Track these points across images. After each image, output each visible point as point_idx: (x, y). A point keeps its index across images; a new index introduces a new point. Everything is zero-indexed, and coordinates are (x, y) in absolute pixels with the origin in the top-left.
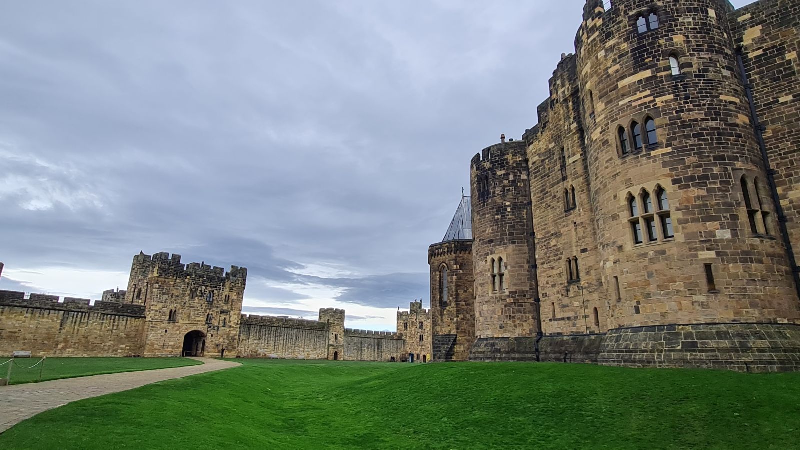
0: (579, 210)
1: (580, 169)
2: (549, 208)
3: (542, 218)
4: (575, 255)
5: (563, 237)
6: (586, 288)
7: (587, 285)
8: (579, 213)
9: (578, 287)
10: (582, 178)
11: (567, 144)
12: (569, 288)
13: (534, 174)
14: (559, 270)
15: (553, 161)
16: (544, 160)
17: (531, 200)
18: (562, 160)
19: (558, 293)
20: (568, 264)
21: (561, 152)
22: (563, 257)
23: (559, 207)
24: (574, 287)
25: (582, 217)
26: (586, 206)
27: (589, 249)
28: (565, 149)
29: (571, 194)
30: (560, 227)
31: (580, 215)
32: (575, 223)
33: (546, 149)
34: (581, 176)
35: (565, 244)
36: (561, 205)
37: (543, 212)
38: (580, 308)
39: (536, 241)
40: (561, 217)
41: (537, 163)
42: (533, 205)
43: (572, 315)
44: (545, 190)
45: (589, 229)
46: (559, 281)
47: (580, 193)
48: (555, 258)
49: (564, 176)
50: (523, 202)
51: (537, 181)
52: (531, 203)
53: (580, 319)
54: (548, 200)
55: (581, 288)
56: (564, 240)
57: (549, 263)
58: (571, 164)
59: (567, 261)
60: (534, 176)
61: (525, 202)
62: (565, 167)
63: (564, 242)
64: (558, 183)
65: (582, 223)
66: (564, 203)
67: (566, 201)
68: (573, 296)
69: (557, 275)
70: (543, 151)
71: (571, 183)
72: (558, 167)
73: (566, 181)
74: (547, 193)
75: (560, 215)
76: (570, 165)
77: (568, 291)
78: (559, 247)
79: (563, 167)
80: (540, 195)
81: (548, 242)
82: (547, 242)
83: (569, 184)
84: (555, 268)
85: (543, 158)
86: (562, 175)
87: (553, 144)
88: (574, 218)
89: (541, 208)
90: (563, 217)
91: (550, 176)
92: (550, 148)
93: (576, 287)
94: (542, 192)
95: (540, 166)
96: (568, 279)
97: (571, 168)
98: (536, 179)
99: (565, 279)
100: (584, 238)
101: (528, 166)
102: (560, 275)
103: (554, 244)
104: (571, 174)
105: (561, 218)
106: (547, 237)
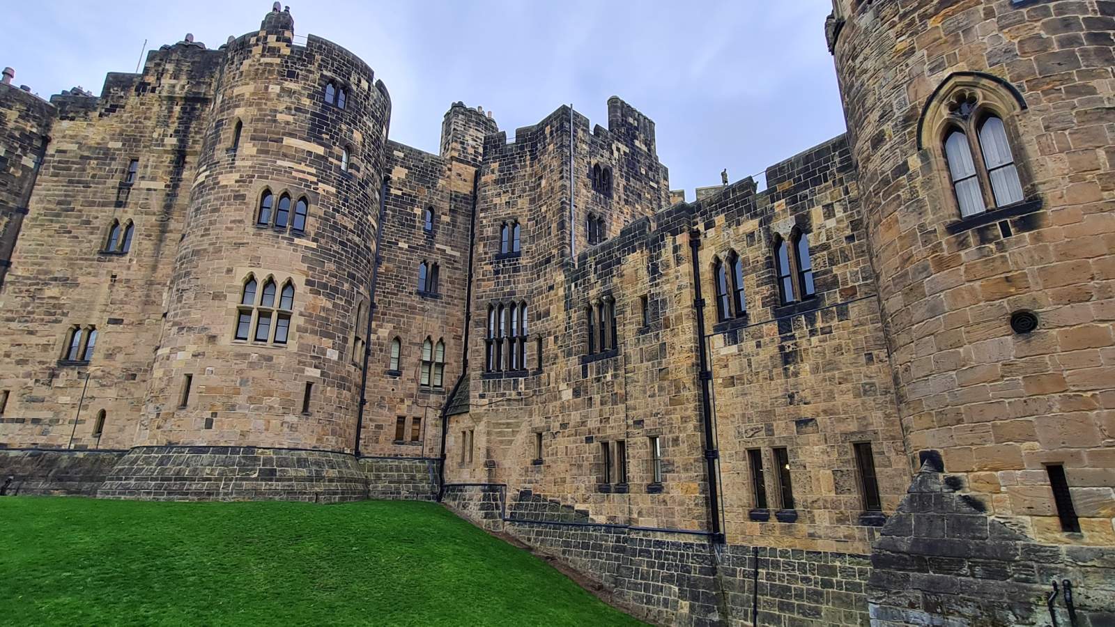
0: (131, 260)
1: (156, 203)
2: (67, 235)
3: (43, 245)
4: (93, 323)
5: (78, 290)
6: (94, 377)
7: (99, 373)
8: (128, 263)
9: (79, 373)
10: (154, 218)
11: (147, 159)
12: (57, 372)
13: (53, 167)
14: (47, 339)
15: (107, 168)
16: (89, 158)
17: (27, 205)
18: (125, 176)
19: (29, 375)
20: (71, 332)
21: (128, 163)
22: (65, 320)
23: (90, 241)
24: (70, 372)
25: (130, 272)
26: (145, 259)
27: (125, 322)
28: (140, 162)
29: (123, 233)
30: (78, 271)
31: (129, 268)
32: (115, 276)
33: (98, 144)
34: (154, 214)
35: (78, 301)
36: (96, 240)
37: (49, 236)
38: (71, 406)
39: (7, 278)
40: (86, 257)
41: (68, 155)
42: (29, 216)
43: (46, 415)
44: (69, 203)
45: (137, 294)
46: (40, 356)
47: (141, 237)
48: (47, 318)
49: (120, 200)
50: (7, 203)
51: (56, 182)
52: (25, 211)
53: (63, 424)
54: (70, 222)
55: (84, 376)
56: (79, 294)
57: (26, 321)
58: (142, 189)
59: (71, 328)
60: (52, 170)
61: (11, 204)
62: (129, 189)
63: (77, 297)
64: (104, 205)
65: (128, 281)
66: (104, 239)
67: (107, 237)
68: (61, 386)
69: (37, 345)
70: (92, 143)
71: (130, 215)
72: (115, 181)
73: (121, 209)
74: (73, 210)
75: (85, 254)
76: (139, 189)
77: (53, 375)
78: (62, 302)
79: (125, 186)
80: (52, 206)
81: (39, 287)
82: (35, 287)
83: (124, 216)
84: (38, 334)
85: (86, 154)
86: (118, 197)
87: (119, 145)
88: (115, 268)
89: (45, 227)
90: (93, 260)
91: (90, 187)
92: (109, 146)
93: (76, 372)
94: (59, 203)
95: (73, 163)
96: (61, 356)
97: (139, 195)
98: (55, 179)
99: (53, 357)
100: (122, 302)
101: (46, 150)
102: (45, 347)
103: (53, 295)
104: (136, 204)
105: (86, 259)
106: (40, 279)
